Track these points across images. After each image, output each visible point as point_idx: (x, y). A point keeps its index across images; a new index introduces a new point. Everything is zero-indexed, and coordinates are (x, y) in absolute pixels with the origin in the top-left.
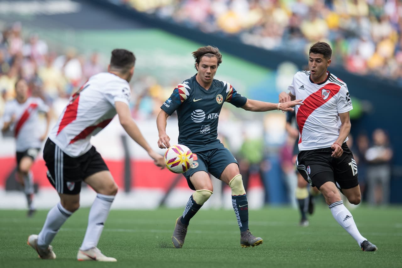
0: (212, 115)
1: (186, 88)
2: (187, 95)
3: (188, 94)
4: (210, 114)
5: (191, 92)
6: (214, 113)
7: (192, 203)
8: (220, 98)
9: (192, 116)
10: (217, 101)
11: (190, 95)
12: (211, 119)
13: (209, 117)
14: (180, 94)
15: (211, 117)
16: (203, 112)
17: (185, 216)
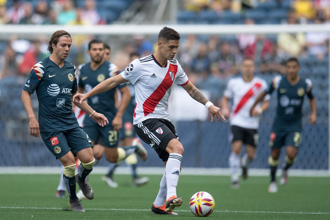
0: (65, 90)
1: (40, 67)
2: (42, 74)
3: (43, 72)
4: (64, 89)
5: (45, 69)
6: (67, 88)
7: (67, 179)
8: (71, 77)
9: (48, 90)
10: (69, 79)
11: (45, 73)
12: (65, 93)
13: (63, 91)
14: (36, 74)
15: (64, 91)
16: (57, 86)
17: (71, 194)
